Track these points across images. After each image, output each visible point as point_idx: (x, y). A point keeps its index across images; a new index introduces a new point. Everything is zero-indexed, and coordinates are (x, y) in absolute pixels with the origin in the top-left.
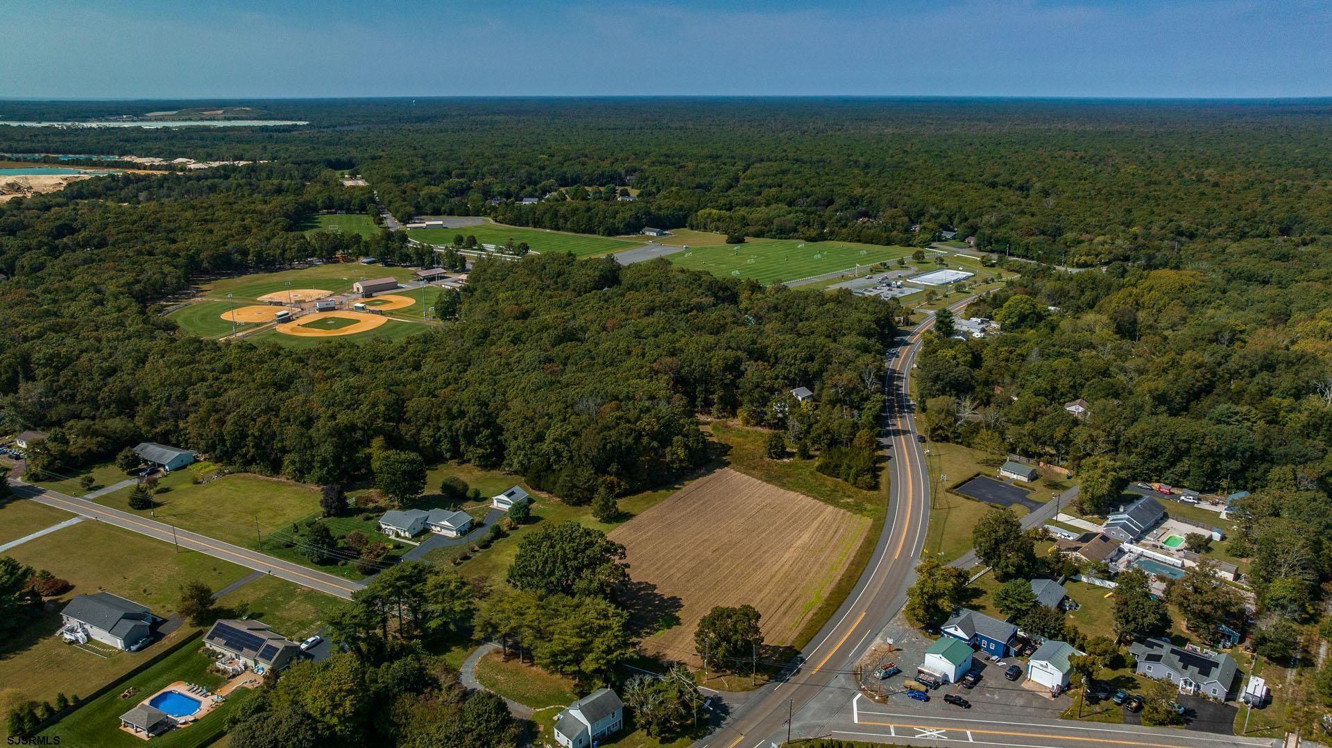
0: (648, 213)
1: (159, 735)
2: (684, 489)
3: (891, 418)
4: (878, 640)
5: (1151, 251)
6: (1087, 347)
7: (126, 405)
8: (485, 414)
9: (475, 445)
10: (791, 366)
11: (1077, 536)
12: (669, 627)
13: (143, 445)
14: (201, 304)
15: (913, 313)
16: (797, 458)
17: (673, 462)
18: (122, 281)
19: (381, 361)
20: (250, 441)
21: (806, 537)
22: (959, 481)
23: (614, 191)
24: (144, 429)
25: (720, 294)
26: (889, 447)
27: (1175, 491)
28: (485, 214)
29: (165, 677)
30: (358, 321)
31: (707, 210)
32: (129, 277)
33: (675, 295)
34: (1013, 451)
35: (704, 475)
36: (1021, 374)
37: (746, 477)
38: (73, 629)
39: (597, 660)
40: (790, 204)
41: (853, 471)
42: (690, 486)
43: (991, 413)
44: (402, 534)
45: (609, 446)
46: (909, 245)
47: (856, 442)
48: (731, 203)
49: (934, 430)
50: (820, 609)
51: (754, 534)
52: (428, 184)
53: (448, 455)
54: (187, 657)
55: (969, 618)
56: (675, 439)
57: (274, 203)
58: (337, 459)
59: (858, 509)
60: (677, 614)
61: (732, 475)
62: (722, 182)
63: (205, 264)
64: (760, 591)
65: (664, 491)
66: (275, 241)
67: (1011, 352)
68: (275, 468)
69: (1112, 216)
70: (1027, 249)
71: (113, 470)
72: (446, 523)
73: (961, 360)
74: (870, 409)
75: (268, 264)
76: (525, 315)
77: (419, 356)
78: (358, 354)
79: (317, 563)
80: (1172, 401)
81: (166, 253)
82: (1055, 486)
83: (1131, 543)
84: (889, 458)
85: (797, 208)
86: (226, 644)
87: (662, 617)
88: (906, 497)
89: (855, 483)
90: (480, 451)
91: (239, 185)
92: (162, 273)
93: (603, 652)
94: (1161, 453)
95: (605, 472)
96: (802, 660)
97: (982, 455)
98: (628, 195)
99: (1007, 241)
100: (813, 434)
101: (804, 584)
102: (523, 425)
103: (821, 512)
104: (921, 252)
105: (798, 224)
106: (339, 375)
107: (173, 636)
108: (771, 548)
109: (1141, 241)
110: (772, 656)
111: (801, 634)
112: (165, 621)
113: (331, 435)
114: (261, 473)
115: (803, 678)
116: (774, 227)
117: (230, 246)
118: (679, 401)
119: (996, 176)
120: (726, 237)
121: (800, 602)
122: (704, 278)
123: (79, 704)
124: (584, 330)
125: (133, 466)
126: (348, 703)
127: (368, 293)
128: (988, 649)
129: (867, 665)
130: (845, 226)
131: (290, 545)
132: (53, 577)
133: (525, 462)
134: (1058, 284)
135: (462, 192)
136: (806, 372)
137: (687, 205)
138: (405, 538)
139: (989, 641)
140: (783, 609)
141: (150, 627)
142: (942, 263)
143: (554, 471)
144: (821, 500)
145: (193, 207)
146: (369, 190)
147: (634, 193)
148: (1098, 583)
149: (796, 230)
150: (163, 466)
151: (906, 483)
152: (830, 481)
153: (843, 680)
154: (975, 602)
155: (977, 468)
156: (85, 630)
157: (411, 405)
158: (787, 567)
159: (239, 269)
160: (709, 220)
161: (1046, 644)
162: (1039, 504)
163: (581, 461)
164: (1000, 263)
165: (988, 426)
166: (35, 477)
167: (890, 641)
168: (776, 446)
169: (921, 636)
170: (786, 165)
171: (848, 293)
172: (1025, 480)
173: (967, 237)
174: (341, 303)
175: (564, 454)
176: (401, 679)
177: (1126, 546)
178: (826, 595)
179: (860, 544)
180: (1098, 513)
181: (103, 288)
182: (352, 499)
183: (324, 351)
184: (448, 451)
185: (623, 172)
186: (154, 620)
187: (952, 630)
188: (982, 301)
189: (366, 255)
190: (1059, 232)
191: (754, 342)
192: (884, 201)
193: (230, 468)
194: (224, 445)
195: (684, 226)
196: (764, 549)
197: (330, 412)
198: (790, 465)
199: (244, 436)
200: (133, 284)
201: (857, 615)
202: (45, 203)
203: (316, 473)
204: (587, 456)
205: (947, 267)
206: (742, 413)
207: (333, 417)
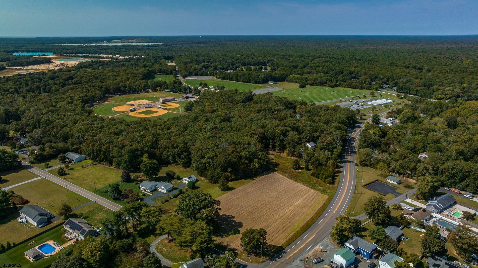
0: (271, 76)
1: (37, 260)
2: (257, 179)
3: (346, 156)
4: (318, 247)
5: (470, 94)
6: (433, 131)
7: (66, 138)
8: (185, 147)
9: (181, 159)
10: (308, 134)
11: (413, 208)
12: (235, 234)
13: (69, 152)
14: (107, 104)
15: (365, 115)
16: (304, 170)
17: (253, 169)
18: (81, 95)
19: (156, 126)
20: (102, 153)
21: (299, 202)
22: (368, 182)
23: (261, 68)
24: (70, 147)
25: (289, 106)
26: (342, 167)
27: (462, 192)
28: (213, 75)
29: (47, 238)
30: (158, 112)
31: (293, 75)
32: (84, 94)
33: (270, 105)
34: (393, 171)
35: (266, 174)
36: (402, 141)
37: (282, 176)
38: (23, 218)
39: (197, 246)
40: (326, 73)
41: (324, 176)
42: (260, 178)
43: (385, 156)
44: (147, 190)
45: (227, 161)
46: (370, 90)
47: (328, 165)
48: (303, 73)
49: (362, 161)
50: (297, 231)
51: (279, 199)
52: (197, 65)
53: (172, 162)
54: (57, 231)
55: (356, 241)
56: (255, 160)
57: (141, 70)
58: (131, 161)
59: (324, 191)
60: (240, 229)
61: (277, 175)
62: (301, 65)
63: (111, 91)
64: (275, 222)
65: (249, 180)
66: (137, 83)
67: (400, 132)
68: (111, 163)
69: (455, 80)
70: (417, 92)
71: (57, 161)
72: (163, 187)
73: (377, 134)
74: (336, 152)
75: (133, 91)
76: (213, 111)
77: (170, 125)
78: (149, 123)
79: (113, 199)
80: (466, 154)
81: (98, 87)
82: (409, 187)
83: (437, 213)
84: (342, 172)
85: (328, 75)
86: (70, 228)
87: (233, 230)
88: (344, 188)
89: (325, 181)
90: (183, 161)
91: (132, 64)
92: (95, 93)
93: (199, 243)
94: (456, 176)
95: (226, 171)
96: (284, 252)
97: (380, 173)
98: (267, 69)
99: (409, 89)
100: (312, 161)
101: (293, 221)
102: (198, 152)
103: (308, 192)
104: (373, 92)
105: (327, 81)
106: (140, 130)
107: (55, 223)
108: (284, 205)
109: (466, 89)
110: (273, 249)
111: (287, 242)
112: (54, 217)
113: (128, 152)
114: (106, 164)
115: (282, 260)
116: (318, 82)
117: (120, 85)
118: (259, 145)
119: (410, 64)
120: (299, 85)
121: (290, 228)
122: (283, 99)
123: (15, 245)
124: (232, 117)
125: (63, 160)
126: (98, 255)
127: (164, 102)
128: (363, 254)
129: (311, 257)
130: (345, 82)
131: (107, 192)
132: (23, 198)
133: (197, 166)
134: (426, 106)
135: (207, 67)
136: (313, 136)
137: (286, 73)
138: (148, 192)
139: (364, 251)
140: (282, 230)
141: (47, 219)
142: (381, 97)
143: (207, 170)
144: (309, 187)
145: (113, 71)
146: (175, 66)
147: (269, 68)
148: (418, 229)
149: (326, 83)
150: (73, 160)
151: (346, 182)
152: (315, 180)
153: (299, 262)
154: (363, 233)
155: (376, 178)
156: (26, 218)
157: (161, 143)
158: (288, 213)
159: (123, 93)
160: (293, 79)
161: (389, 255)
162: (400, 194)
163: (217, 167)
164: (405, 97)
165: (384, 161)
166: (31, 162)
167: (321, 248)
168: (296, 165)
169: (336, 246)
170: (327, 60)
171: (339, 106)
172: (396, 184)
173: (393, 87)
174: (154, 105)
175: (211, 164)
176: (122, 247)
177: (434, 215)
178: (301, 226)
179: (321, 206)
180: (425, 200)
181: (74, 97)
182: (132, 176)
183: (138, 122)
184: (172, 160)
185: (266, 61)
186: (51, 216)
187: (348, 245)
188: (393, 111)
189: (167, 89)
190: (431, 85)
191: (295, 124)
192: (362, 73)
193: (96, 162)
194: (94, 154)
195: (285, 81)
196: (281, 205)
197: (131, 144)
198: (300, 173)
199: (100, 151)
200: (84, 97)
201: (311, 235)
202: (69, 70)
203: (122, 166)
204: (219, 165)
205: (383, 98)
206: (286, 151)
207: (132, 145)
